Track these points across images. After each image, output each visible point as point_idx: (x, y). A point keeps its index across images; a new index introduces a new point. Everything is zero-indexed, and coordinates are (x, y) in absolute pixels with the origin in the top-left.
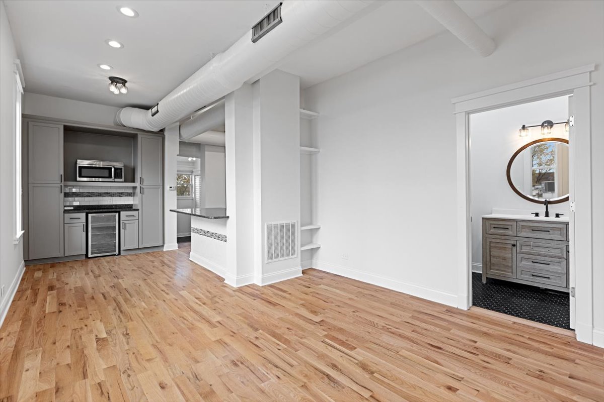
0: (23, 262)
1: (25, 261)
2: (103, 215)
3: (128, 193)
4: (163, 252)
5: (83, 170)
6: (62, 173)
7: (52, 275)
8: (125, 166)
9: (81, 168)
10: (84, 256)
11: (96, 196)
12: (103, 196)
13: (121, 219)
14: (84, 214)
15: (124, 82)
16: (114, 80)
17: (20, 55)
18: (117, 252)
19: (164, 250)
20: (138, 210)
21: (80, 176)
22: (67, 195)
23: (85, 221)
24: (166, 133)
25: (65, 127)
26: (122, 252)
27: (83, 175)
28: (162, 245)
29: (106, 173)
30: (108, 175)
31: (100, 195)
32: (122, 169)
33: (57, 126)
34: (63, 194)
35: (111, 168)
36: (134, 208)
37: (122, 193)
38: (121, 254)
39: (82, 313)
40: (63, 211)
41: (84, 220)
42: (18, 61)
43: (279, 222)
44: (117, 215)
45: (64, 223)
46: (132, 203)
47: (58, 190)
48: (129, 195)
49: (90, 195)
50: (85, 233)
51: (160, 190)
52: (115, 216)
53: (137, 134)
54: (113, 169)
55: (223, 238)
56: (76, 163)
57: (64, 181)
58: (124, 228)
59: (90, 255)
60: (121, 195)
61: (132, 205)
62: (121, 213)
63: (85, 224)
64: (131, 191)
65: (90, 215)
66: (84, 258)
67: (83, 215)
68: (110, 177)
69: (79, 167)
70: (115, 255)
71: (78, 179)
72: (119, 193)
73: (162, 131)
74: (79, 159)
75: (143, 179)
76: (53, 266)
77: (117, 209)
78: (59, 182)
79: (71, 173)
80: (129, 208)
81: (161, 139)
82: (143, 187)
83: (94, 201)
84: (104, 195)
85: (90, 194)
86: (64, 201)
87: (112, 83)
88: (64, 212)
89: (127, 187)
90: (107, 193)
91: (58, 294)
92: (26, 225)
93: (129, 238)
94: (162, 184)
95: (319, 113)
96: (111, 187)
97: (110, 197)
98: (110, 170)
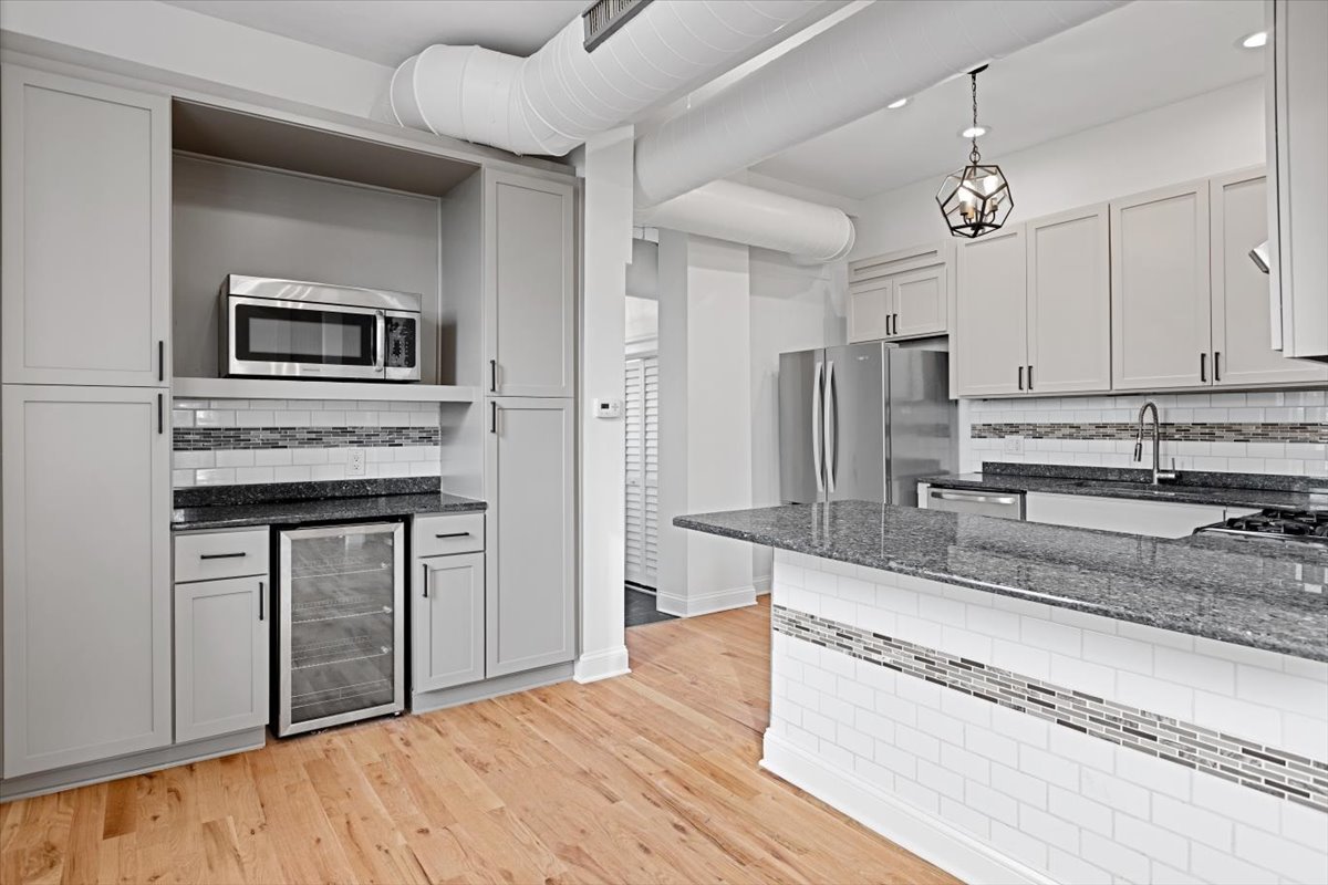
3: (422, 429)
5: (255, 324)
6: (165, 334)
9: (246, 313)
10: (264, 733)
11: (303, 443)
12: (329, 445)
13: (416, 551)
14: (264, 534)
18: (398, 706)
19: (577, 678)
20: (483, 508)
21: (243, 354)
22: (182, 440)
23: (266, 569)
25: (178, 107)
26: (417, 700)
27: (254, 346)
28: (571, 656)
29: (352, 341)
30: (357, 353)
31: (315, 438)
32: (413, 322)
34: (166, 436)
35: (373, 319)
37: (399, 430)
38: (415, 711)
40: (168, 519)
41: (263, 564)
44: (399, 529)
45: (174, 584)
46: (436, 473)
47: (149, 415)
48: (427, 437)
49: (277, 439)
51: (567, 420)
52: (387, 536)
53: (477, 168)
54: (380, 324)
56: (225, 292)
57: (176, 374)
58: (430, 594)
59: (286, 727)
60: (395, 436)
61: (439, 479)
62: (419, 523)
63: (266, 580)
64: (433, 421)
65: (286, 538)
66: (260, 741)
67: (255, 539)
68: (367, 357)
69: (239, 307)
70: (391, 715)
71: (236, 366)
72: (390, 430)
73: (572, 158)
74: (238, 270)
75: (502, 370)
78: (153, 378)
79: (205, 335)
80: (427, 493)
82: (504, 404)
84: (332, 439)
85: (276, 436)
86: (175, 469)
88: (173, 530)
89: (424, 405)
90: (344, 431)
94: (571, 394)
97: (355, 449)
98: (366, 323)
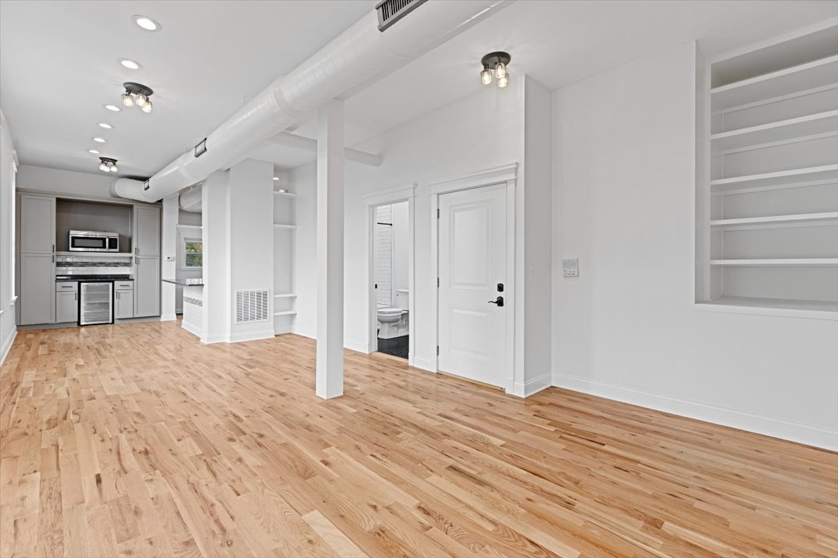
0: (15, 326)
1: (17, 326)
2: (97, 284)
4: (160, 322)
5: (76, 241)
6: (54, 243)
7: (43, 337)
8: (120, 236)
9: (74, 238)
10: (76, 324)
11: (91, 266)
12: (98, 266)
13: (115, 288)
14: (77, 283)
15: (114, 161)
16: (104, 160)
17: (16, 146)
18: (111, 321)
19: (161, 320)
20: (133, 280)
21: (73, 246)
22: (59, 264)
24: (164, 204)
25: (58, 199)
26: (115, 321)
27: (76, 245)
28: (158, 315)
29: (100, 243)
30: (102, 246)
31: (94, 264)
32: (116, 239)
33: (51, 199)
34: (55, 264)
36: (130, 278)
37: (118, 263)
38: (115, 323)
39: (69, 354)
40: (55, 279)
41: (77, 289)
42: (14, 152)
43: (249, 290)
44: (111, 284)
45: (56, 292)
46: (128, 273)
47: (51, 259)
48: (125, 265)
49: (84, 264)
50: (77, 302)
51: (157, 261)
52: (108, 285)
53: (132, 205)
54: (107, 240)
55: (200, 304)
56: (69, 234)
57: (57, 250)
58: (119, 298)
59: (82, 323)
60: (116, 265)
61: (129, 275)
62: (116, 282)
63: (77, 293)
64: (127, 261)
65: (82, 284)
66: (76, 325)
67: (75, 284)
68: (104, 247)
69: (72, 237)
70: (108, 324)
71: (71, 249)
72: (115, 263)
73: (160, 201)
74: (72, 230)
75: (138, 250)
76: (44, 331)
77: (111, 279)
78: (51, 252)
79: (64, 243)
80: (126, 277)
81: (158, 210)
82: (138, 257)
83: (87, 271)
86: (57, 271)
87: (102, 162)
88: (56, 281)
89: (124, 258)
90: (102, 263)
91: (49, 347)
92: (18, 292)
93: (124, 308)
94: (159, 255)
95: (296, 193)
96: (105, 257)
97: (105, 267)
98: (104, 240)
